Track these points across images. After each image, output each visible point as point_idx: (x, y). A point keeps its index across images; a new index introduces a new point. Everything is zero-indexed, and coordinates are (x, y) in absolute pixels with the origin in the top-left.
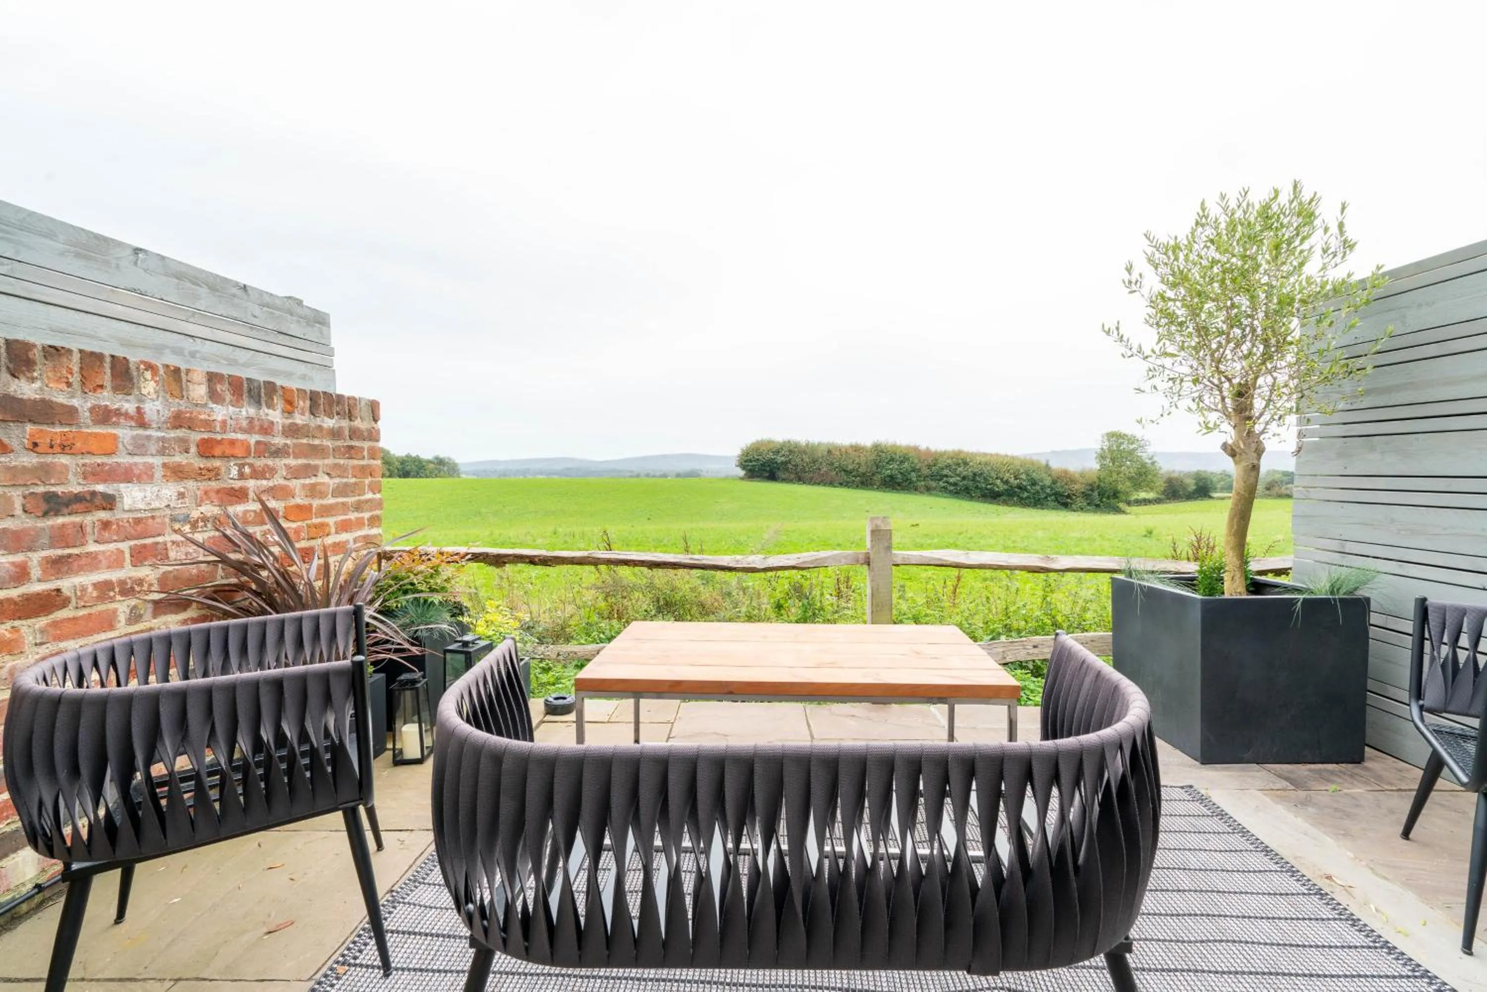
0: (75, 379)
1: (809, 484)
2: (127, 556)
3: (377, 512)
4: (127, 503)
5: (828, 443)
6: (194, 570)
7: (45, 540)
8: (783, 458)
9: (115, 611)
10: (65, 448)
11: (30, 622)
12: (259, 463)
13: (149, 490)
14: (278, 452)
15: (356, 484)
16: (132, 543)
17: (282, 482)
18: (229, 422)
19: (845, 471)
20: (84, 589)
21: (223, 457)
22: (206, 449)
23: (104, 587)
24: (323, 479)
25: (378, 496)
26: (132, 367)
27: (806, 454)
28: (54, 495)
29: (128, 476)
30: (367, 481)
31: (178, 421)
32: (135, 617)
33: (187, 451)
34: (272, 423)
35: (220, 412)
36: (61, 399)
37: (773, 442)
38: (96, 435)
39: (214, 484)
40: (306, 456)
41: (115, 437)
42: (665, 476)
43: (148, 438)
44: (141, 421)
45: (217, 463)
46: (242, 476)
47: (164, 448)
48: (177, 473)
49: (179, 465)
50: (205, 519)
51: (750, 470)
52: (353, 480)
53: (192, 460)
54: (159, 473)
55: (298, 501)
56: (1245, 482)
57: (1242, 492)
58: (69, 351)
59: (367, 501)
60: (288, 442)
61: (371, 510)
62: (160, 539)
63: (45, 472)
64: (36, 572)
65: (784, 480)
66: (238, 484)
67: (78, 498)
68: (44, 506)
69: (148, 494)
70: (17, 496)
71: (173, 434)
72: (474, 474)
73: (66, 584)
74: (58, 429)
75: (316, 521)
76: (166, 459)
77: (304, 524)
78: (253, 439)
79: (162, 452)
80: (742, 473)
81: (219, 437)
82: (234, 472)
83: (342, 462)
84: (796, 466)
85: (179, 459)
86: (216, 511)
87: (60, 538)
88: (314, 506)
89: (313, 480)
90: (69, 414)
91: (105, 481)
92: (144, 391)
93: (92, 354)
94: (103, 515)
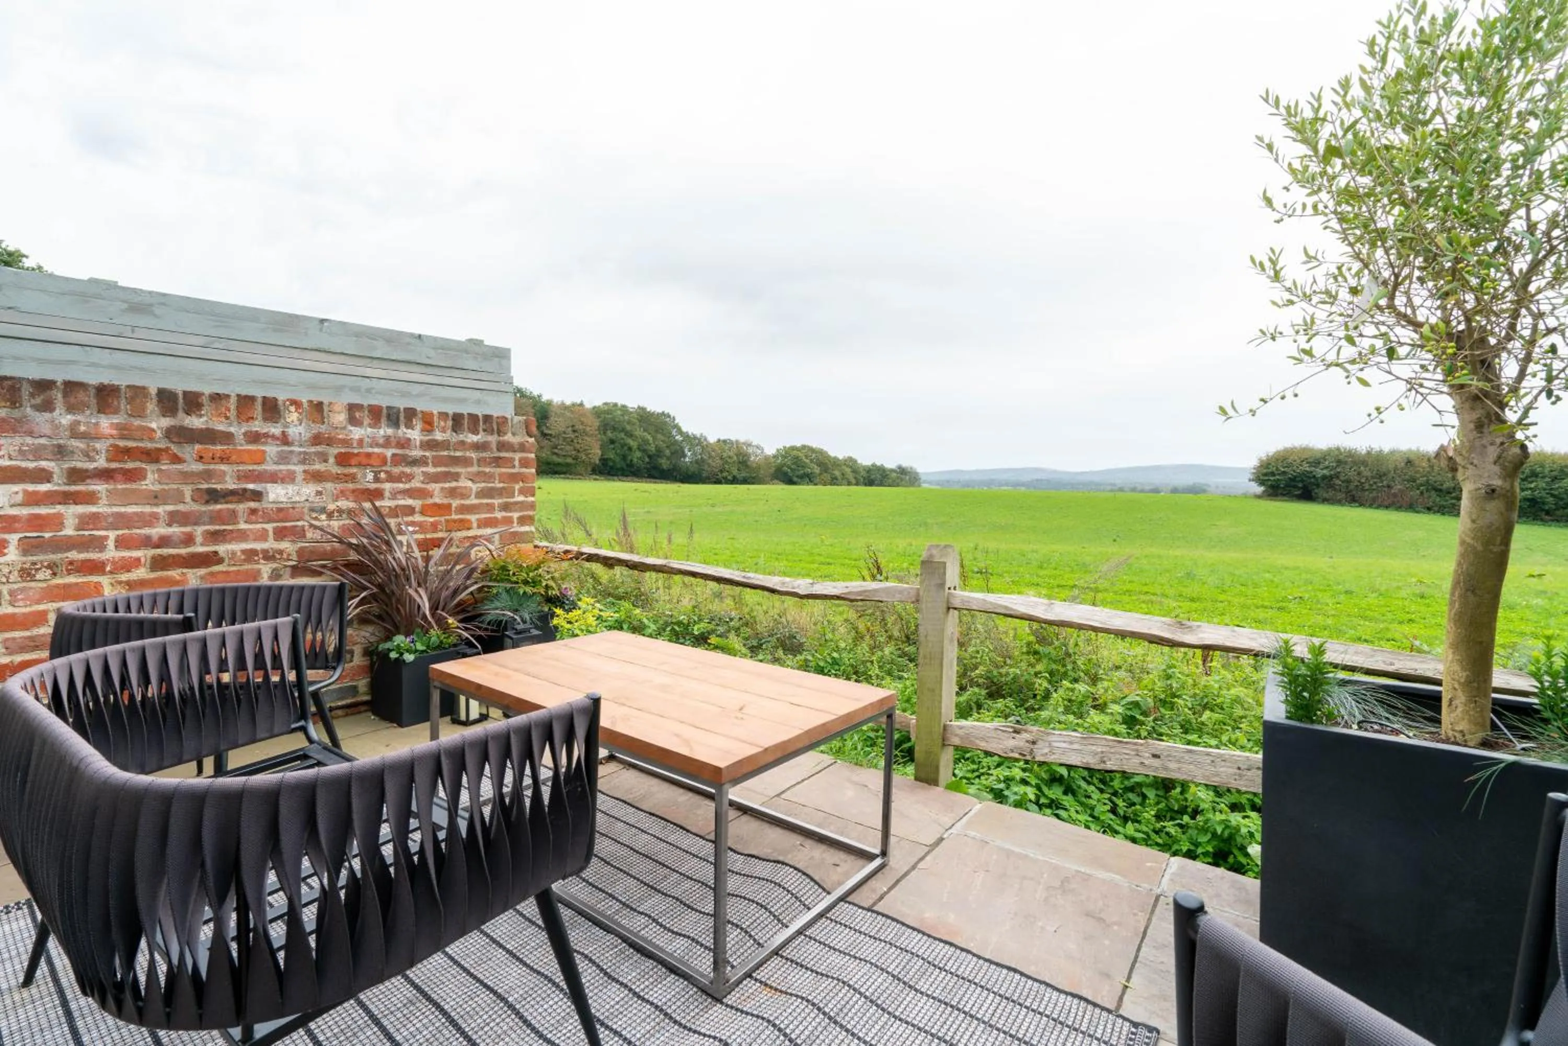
0: (233, 413)
1: (1371, 506)
2: (271, 533)
3: (531, 513)
4: (272, 497)
5: (1410, 451)
6: (328, 547)
7: (206, 519)
8: (1325, 472)
9: (259, 571)
10: (224, 459)
11: (195, 570)
12: (396, 470)
13: (291, 489)
14: (415, 462)
15: (503, 488)
16: (275, 525)
17: (419, 485)
18: (366, 440)
19: (1436, 490)
20: (234, 553)
21: (359, 465)
22: (342, 460)
23: (250, 555)
24: (464, 483)
25: (531, 499)
26: (280, 403)
27: (1366, 466)
28: (215, 490)
29: (274, 478)
30: (517, 487)
31: (317, 440)
32: (275, 575)
33: (326, 461)
34: (409, 440)
35: (357, 433)
36: (221, 427)
37: (1311, 450)
38: (249, 451)
39: (351, 486)
40: (446, 466)
41: (264, 452)
42: (1156, 491)
43: (291, 452)
44: (284, 440)
45: (354, 470)
46: (377, 480)
47: (305, 459)
48: (316, 477)
49: (318, 471)
50: (340, 511)
51: (1272, 487)
52: (501, 485)
53: (331, 467)
54: (300, 477)
55: (437, 500)
56: (1473, 521)
57: (1468, 540)
58: (228, 396)
59: (516, 503)
60: (427, 454)
61: (521, 511)
62: (300, 523)
63: (208, 475)
64: (199, 539)
65: (1325, 501)
66: (373, 486)
67: (233, 493)
68: (206, 497)
69: (290, 491)
70: (188, 491)
71: (313, 449)
72: (938, 484)
73: (222, 549)
74: (219, 447)
75: (454, 517)
76: (306, 467)
77: (442, 519)
78: (389, 453)
79: (303, 462)
80: (1260, 489)
81: (356, 451)
82: (370, 476)
83: (487, 470)
84: (1348, 481)
85: (318, 467)
86: (352, 505)
87: (217, 518)
88: (454, 505)
89: (454, 484)
90: (228, 437)
91: (254, 482)
92: (289, 420)
93: (246, 397)
94: (253, 505)
